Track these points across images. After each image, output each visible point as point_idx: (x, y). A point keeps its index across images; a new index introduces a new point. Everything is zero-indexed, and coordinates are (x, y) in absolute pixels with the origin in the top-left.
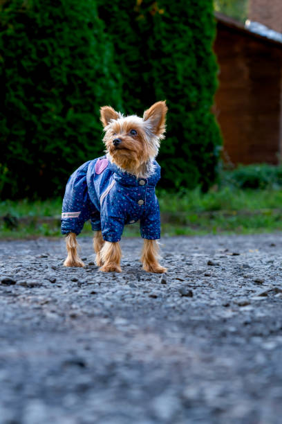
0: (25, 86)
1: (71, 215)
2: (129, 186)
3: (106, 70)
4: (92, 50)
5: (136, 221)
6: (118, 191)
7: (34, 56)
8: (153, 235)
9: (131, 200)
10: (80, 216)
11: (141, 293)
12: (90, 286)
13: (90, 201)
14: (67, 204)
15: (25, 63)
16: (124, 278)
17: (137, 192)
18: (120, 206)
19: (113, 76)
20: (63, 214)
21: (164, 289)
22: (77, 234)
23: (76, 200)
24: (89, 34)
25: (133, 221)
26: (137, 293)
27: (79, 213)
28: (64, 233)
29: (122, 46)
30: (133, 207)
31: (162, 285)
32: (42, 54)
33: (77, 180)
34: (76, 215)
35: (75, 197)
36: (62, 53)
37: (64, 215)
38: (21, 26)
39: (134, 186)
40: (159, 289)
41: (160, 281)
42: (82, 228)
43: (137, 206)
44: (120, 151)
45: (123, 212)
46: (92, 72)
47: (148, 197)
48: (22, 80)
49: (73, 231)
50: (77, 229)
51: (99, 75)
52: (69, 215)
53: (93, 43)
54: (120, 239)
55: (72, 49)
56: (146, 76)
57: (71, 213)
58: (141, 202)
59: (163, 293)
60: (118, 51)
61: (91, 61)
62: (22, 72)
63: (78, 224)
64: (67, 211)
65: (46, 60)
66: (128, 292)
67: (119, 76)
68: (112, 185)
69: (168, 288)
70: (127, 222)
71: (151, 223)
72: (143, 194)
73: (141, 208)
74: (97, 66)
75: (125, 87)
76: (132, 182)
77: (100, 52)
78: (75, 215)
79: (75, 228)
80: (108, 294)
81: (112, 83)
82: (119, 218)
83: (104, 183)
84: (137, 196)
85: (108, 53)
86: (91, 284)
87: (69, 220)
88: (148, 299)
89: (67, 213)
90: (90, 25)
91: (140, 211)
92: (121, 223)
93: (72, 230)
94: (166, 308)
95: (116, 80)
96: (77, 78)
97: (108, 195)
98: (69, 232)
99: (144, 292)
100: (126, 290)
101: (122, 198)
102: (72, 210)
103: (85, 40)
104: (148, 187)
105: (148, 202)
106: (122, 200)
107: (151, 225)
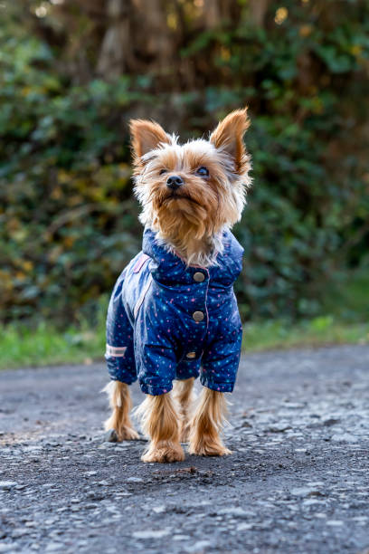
6: (155, 295)
9: (179, 312)
10: (125, 355)
17: (188, 294)
18: (159, 324)
23: (117, 326)
27: (125, 348)
30: (182, 325)
43: (191, 324)
47: (213, 308)
68: (148, 286)
73: (199, 326)
82: (161, 347)
84: (189, 303)
91: (198, 334)
101: (161, 310)
104: (211, 287)
105: (215, 316)
106: (161, 312)
107: (219, 363)
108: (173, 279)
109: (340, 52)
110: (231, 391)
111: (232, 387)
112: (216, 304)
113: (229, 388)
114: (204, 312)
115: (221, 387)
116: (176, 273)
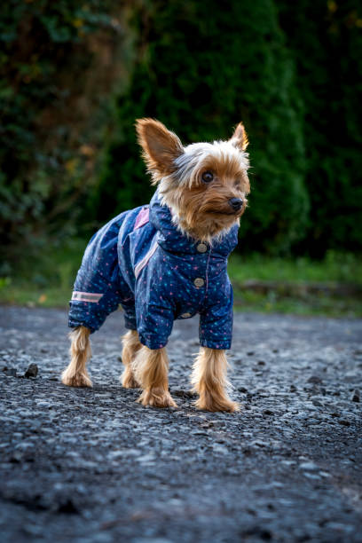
0: (182, 113)
1: (87, 297)
2: (179, 253)
3: (284, 96)
4: (268, 69)
5: (193, 315)
6: (161, 261)
7: (194, 73)
8: (217, 340)
9: (182, 278)
10: (101, 301)
11: (328, 417)
12: (263, 401)
13: (121, 278)
14: (83, 278)
15: (183, 83)
16: (305, 389)
17: (192, 263)
18: (163, 287)
19: (293, 105)
20: (74, 293)
21: (357, 411)
22: (92, 331)
23: (98, 274)
24: (266, 49)
25: (188, 315)
26: (324, 416)
27: (101, 295)
28: (72, 326)
29: (307, 65)
30: (184, 289)
31: (354, 404)
32: (204, 71)
33: (106, 240)
34: (95, 298)
35: (98, 267)
36: (230, 72)
37: (76, 296)
38: (179, 35)
39: (188, 253)
40: (350, 411)
41: (351, 398)
43: (192, 289)
45: (166, 297)
46: (266, 99)
47: (212, 275)
48: (177, 104)
49: (86, 325)
50: (92, 321)
51: (276, 101)
52: (83, 297)
53: (270, 60)
55: (243, 67)
56: (335, 105)
57: (86, 294)
58: (199, 282)
59: (357, 418)
60: (301, 70)
61: (266, 84)
62: (178, 93)
63: (96, 315)
64: (81, 290)
65: (209, 80)
66: (313, 414)
67: (300, 103)
68: (153, 251)
70: (177, 316)
71: (215, 321)
73: (199, 291)
74: (273, 90)
75: (308, 118)
76: (184, 247)
77: (279, 72)
78: (92, 298)
79: (91, 319)
80: (285, 415)
81: (291, 113)
82: (161, 307)
83: (143, 246)
84: (192, 270)
85: (289, 74)
86: (264, 397)
87: (82, 305)
88: (338, 427)
89: (80, 294)
90: (269, 38)
91: (198, 298)
92: (165, 316)
93: (84, 322)
95: (297, 109)
96: (246, 104)
97: (147, 267)
98: (79, 326)
99: (334, 416)
100: (311, 410)
101: (166, 274)
102: (89, 290)
103: (260, 57)
104: (212, 257)
105: (214, 282)
106: (166, 276)
107: (216, 323)
108: (179, 250)
109: (62, 23)
110: (229, 348)
111: (230, 344)
112: (215, 272)
113: (226, 346)
114: (204, 279)
115: (219, 344)
116: (181, 245)
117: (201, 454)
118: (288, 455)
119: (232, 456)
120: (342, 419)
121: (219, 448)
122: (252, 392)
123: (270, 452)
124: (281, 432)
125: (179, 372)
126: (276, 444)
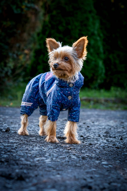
1: (27, 104)
3: (96, 32)
6: (57, 90)
7: (64, 24)
8: (74, 119)
10: (32, 105)
11: (112, 145)
12: (89, 140)
14: (26, 97)
15: (60, 28)
16: (103, 136)
17: (68, 91)
18: (57, 99)
19: (99, 35)
20: (22, 102)
21: (122, 143)
22: (29, 116)
23: (31, 96)
24: (90, 16)
26: (110, 145)
27: (32, 103)
28: (22, 114)
29: (104, 21)
30: (65, 100)
31: (121, 141)
32: (68, 24)
33: (34, 84)
34: (30, 104)
35: (31, 94)
36: (77, 24)
37: (23, 103)
38: (59, 11)
39: (66, 87)
40: (119, 143)
41: (120, 139)
42: (32, 113)
43: (67, 100)
44: (57, 71)
45: (58, 103)
49: (26, 114)
50: (29, 113)
51: (93, 34)
53: (91, 20)
54: (57, 120)
55: (82, 22)
56: (114, 36)
57: (27, 103)
58: (70, 98)
59: (122, 146)
63: (30, 110)
64: (25, 101)
65: (70, 27)
66: (106, 144)
67: (102, 35)
68: (54, 87)
69: (124, 143)
70: (61, 110)
72: (71, 92)
73: (70, 101)
74: (92, 30)
75: (104, 40)
77: (94, 24)
78: (29, 104)
79: (28, 112)
80: (97, 145)
81: (98, 38)
82: (56, 106)
84: (68, 93)
85: (97, 25)
86: (89, 138)
87: (25, 107)
88: (115, 149)
89: (24, 103)
90: (90, 12)
91: (69, 103)
92: (57, 109)
93: (26, 113)
94: (124, 155)
95: (100, 37)
97: (51, 92)
98: (24, 114)
99: (114, 145)
101: (58, 94)
102: (28, 101)
103: (87, 19)
104: (74, 89)
105: (75, 98)
106: (58, 95)
107: (74, 113)
108: (63, 86)
109: (18, 7)
111: (79, 121)
112: (75, 94)
113: (77, 121)
114: (72, 96)
116: (64, 84)
117: (67, 159)
118: (98, 159)
119: (78, 160)
120: (116, 146)
121: (73, 157)
122: (85, 137)
123: (91, 158)
124: (95, 151)
125: (59, 130)
126: (93, 155)
